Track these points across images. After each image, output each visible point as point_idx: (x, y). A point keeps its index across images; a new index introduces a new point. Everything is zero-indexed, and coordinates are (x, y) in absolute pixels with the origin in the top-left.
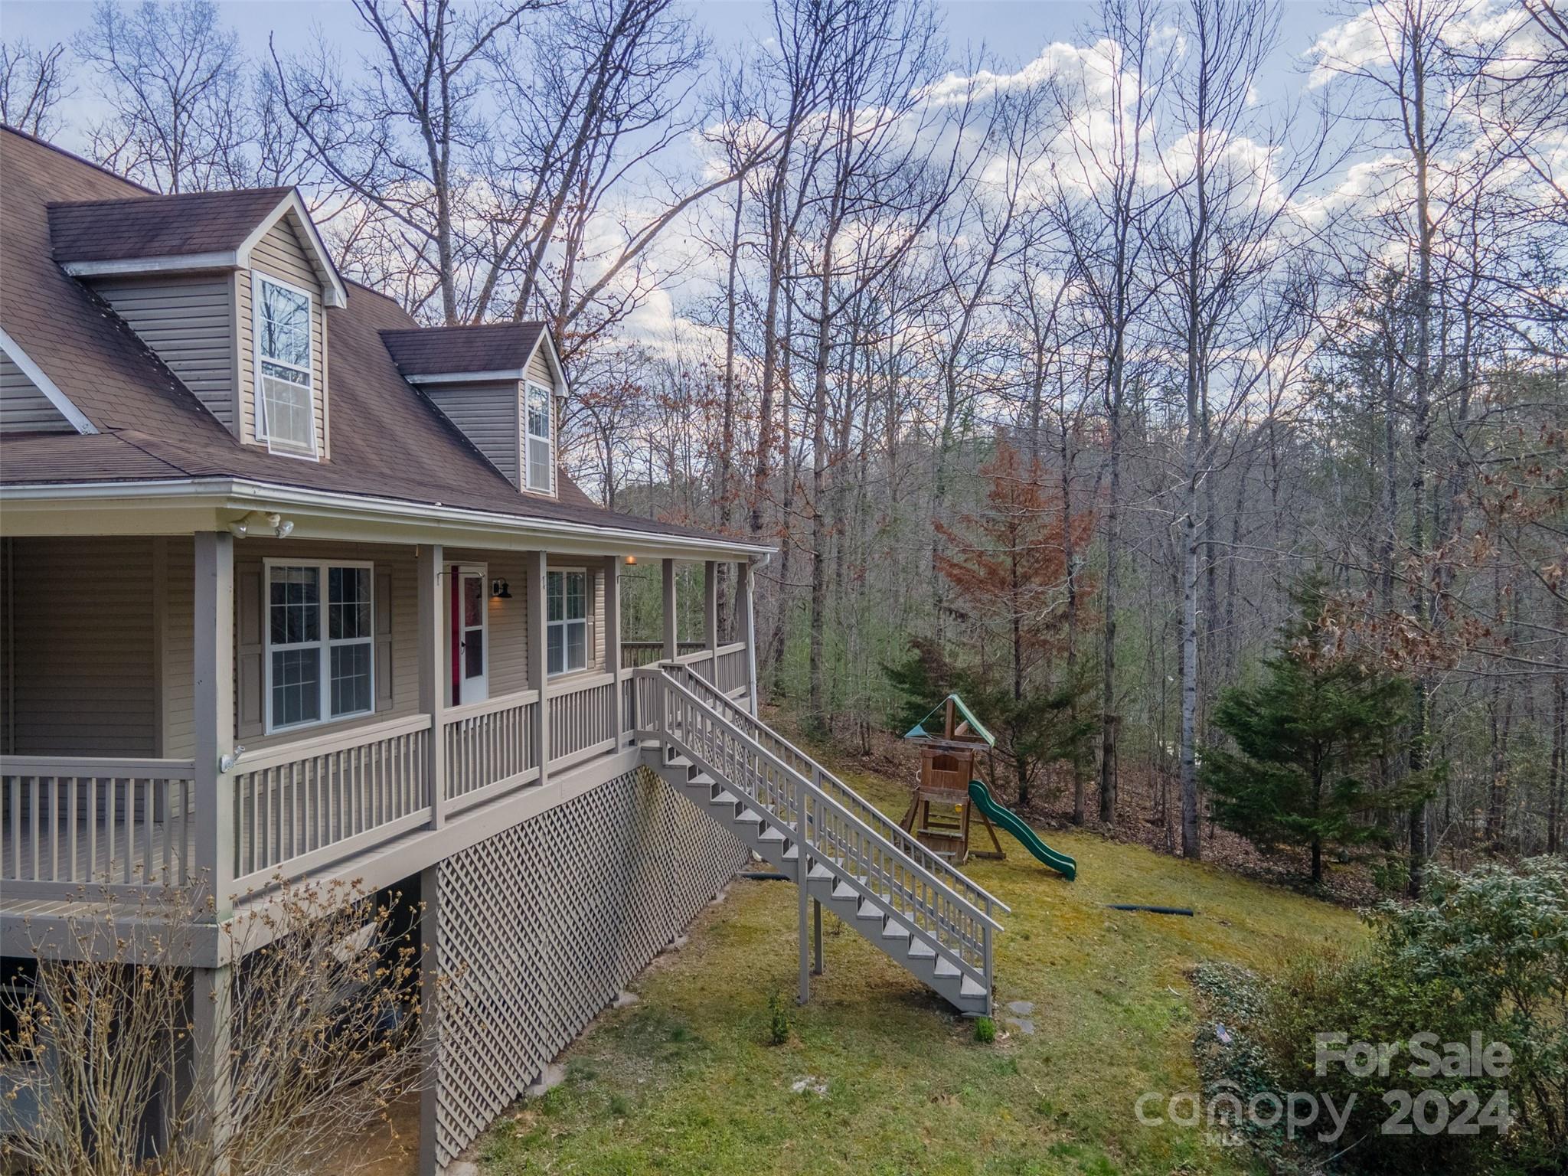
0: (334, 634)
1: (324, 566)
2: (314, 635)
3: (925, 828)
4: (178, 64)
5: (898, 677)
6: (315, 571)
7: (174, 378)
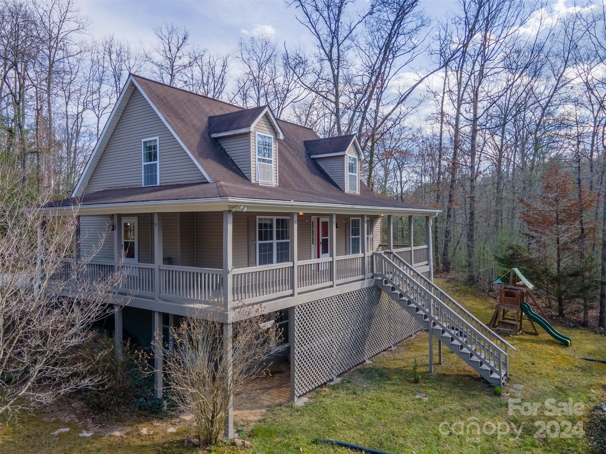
0: (278, 238)
1: (275, 218)
2: (272, 239)
3: (503, 319)
4: (260, 55)
5: (501, 261)
6: (272, 219)
7: (236, 165)
